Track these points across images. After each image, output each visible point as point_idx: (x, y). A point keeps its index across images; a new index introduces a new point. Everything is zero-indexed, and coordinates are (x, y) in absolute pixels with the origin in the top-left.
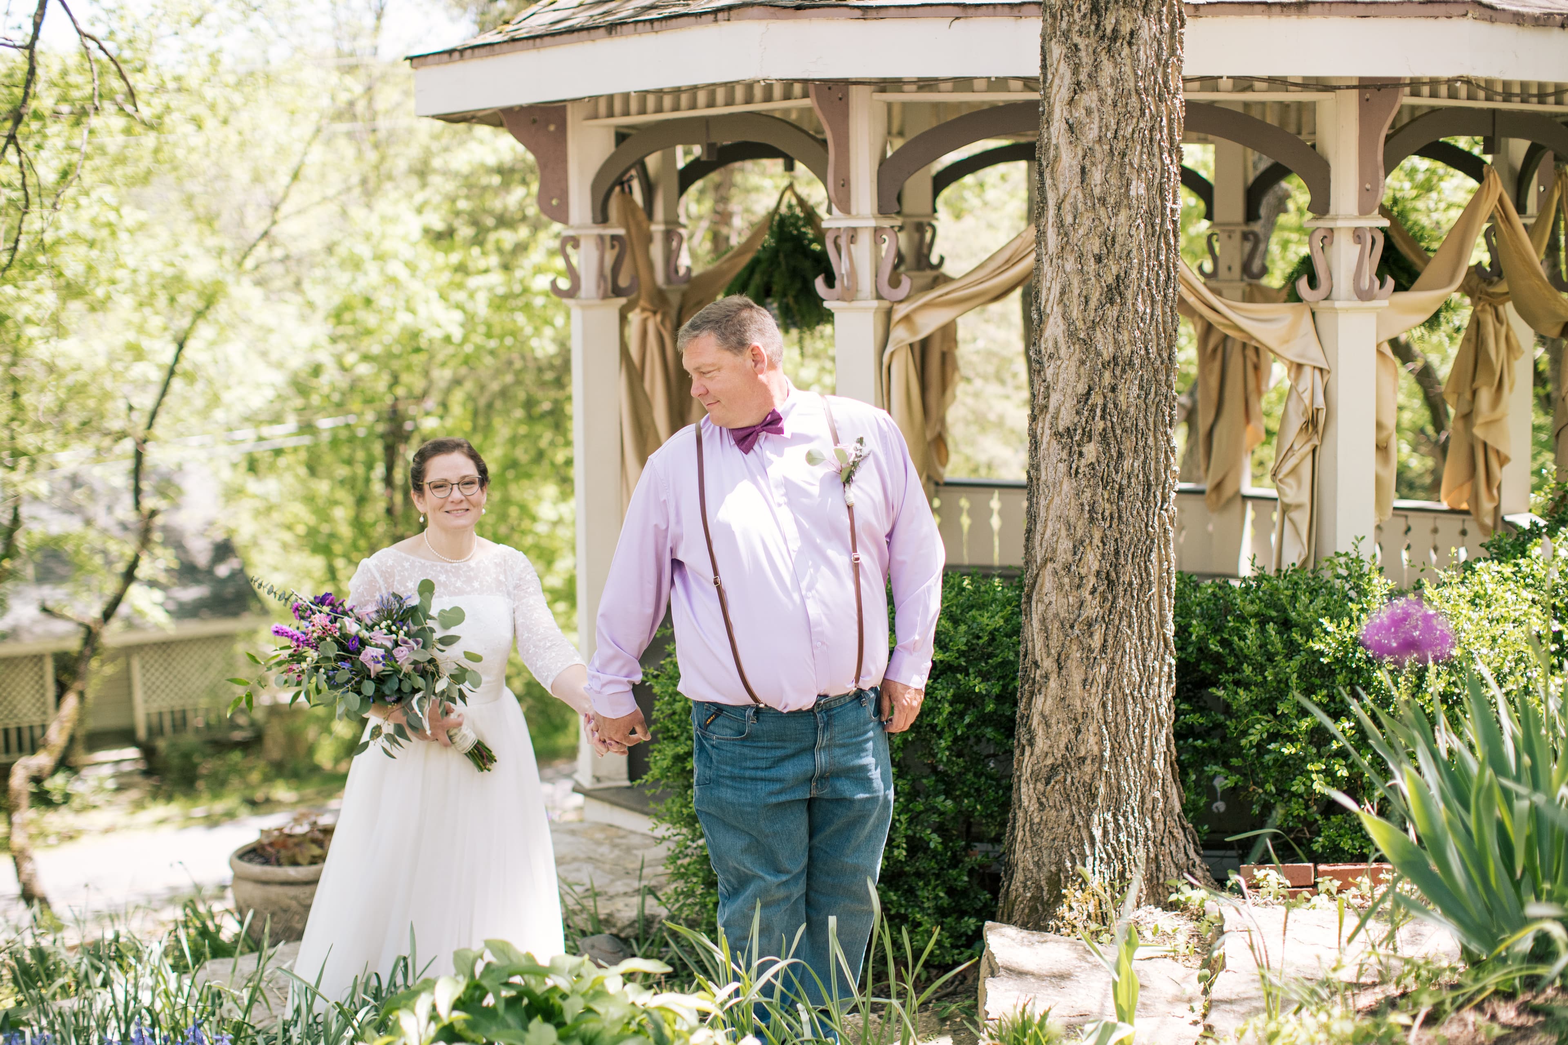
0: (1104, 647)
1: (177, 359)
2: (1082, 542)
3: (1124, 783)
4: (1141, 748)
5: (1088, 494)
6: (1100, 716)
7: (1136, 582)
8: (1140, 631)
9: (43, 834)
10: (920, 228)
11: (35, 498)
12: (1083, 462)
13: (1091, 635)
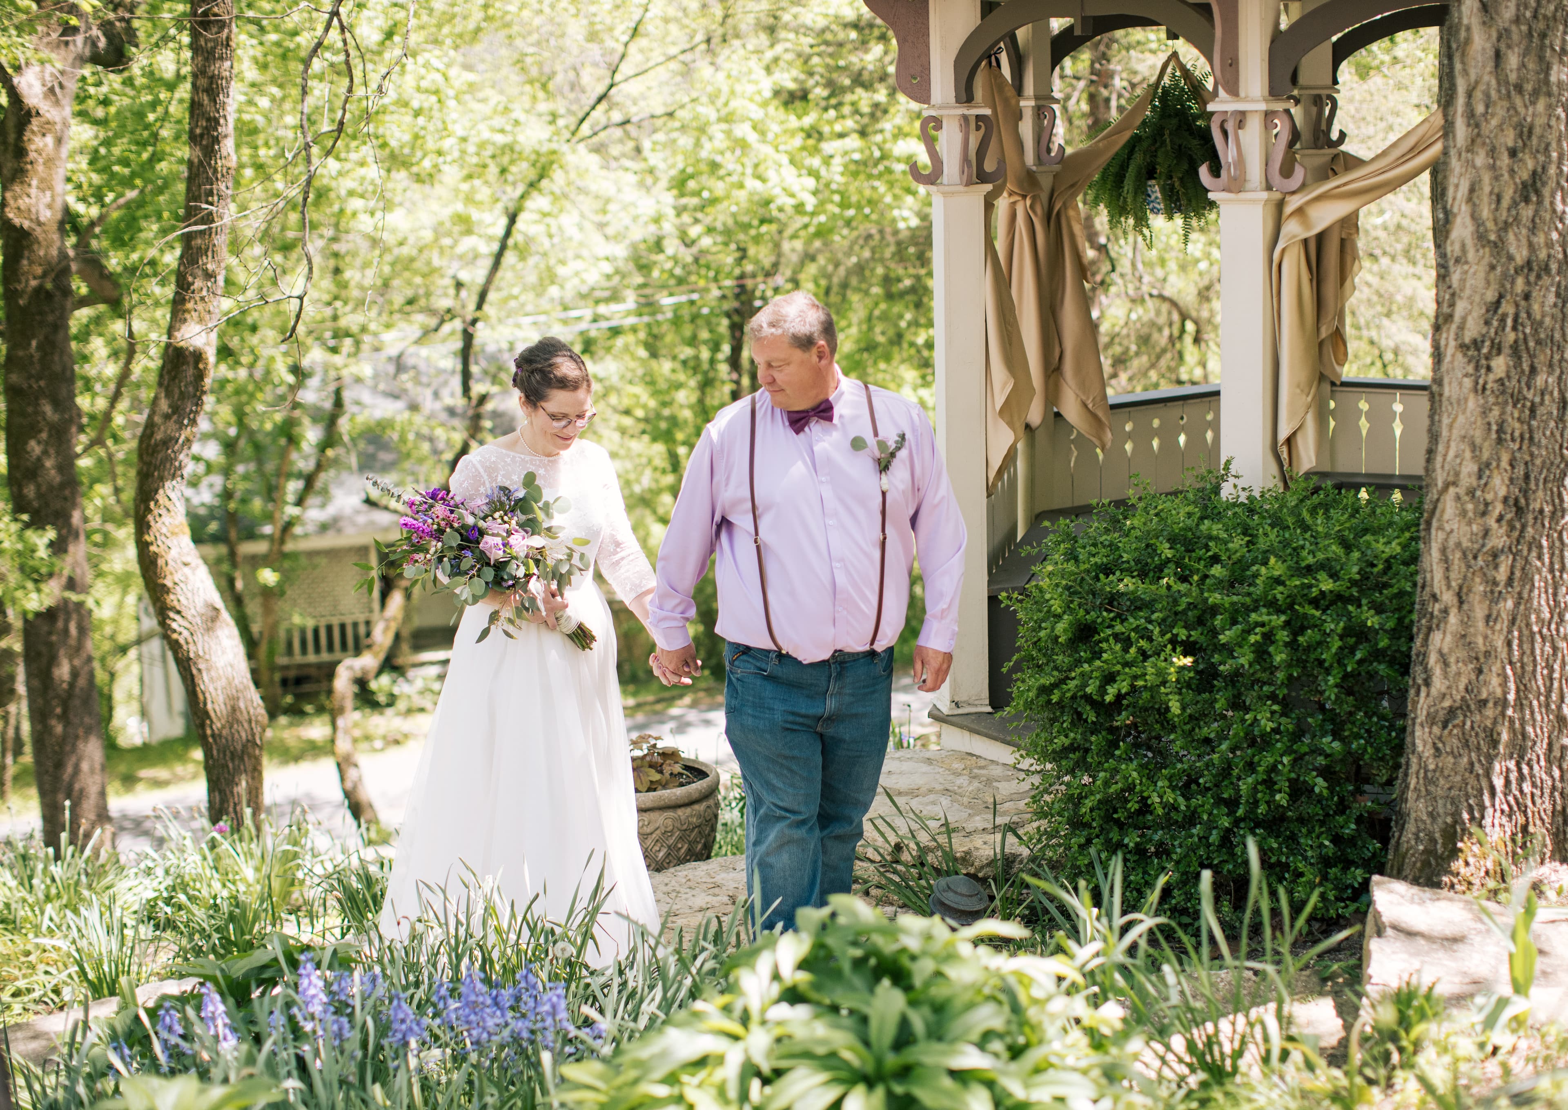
0: (1510, 581)
1: (508, 233)
2: (1488, 465)
3: (1529, 729)
4: (1549, 690)
5: (1496, 412)
6: (1504, 655)
7: (1547, 509)
8: (1552, 563)
9: (368, 738)
10: (1318, 101)
11: (358, 380)
12: (1491, 377)
13: (1496, 567)
